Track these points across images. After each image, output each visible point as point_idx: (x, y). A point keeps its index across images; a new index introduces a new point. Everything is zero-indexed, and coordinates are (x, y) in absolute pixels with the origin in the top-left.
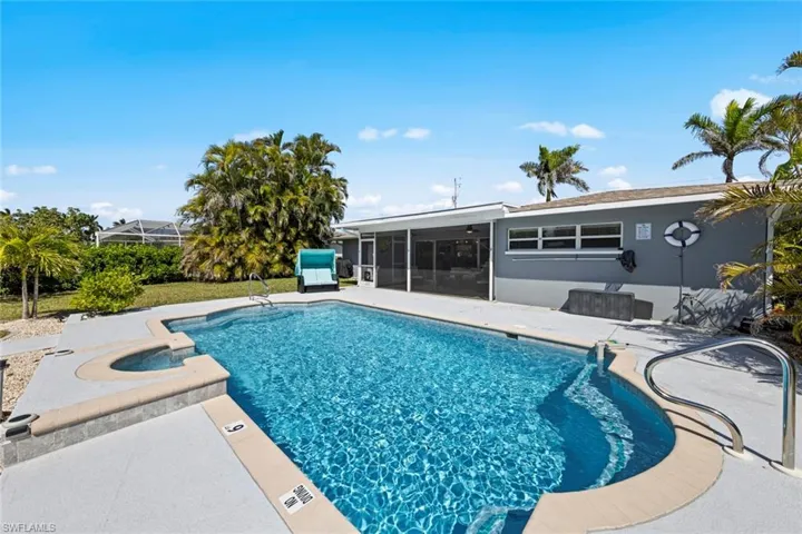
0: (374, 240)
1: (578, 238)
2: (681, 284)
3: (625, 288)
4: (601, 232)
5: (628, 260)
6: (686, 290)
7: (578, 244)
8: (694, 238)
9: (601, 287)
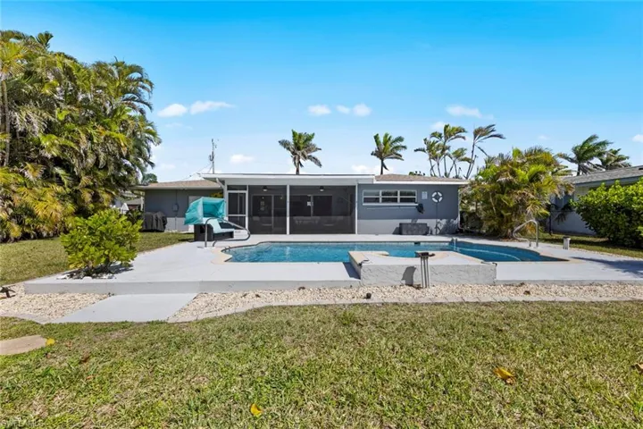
0: (247, 192)
1: (399, 197)
2: (437, 218)
3: (419, 221)
4: (408, 195)
5: (420, 208)
6: (439, 220)
7: (399, 200)
8: (441, 199)
9: (409, 221)
